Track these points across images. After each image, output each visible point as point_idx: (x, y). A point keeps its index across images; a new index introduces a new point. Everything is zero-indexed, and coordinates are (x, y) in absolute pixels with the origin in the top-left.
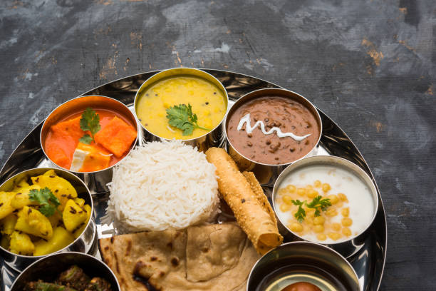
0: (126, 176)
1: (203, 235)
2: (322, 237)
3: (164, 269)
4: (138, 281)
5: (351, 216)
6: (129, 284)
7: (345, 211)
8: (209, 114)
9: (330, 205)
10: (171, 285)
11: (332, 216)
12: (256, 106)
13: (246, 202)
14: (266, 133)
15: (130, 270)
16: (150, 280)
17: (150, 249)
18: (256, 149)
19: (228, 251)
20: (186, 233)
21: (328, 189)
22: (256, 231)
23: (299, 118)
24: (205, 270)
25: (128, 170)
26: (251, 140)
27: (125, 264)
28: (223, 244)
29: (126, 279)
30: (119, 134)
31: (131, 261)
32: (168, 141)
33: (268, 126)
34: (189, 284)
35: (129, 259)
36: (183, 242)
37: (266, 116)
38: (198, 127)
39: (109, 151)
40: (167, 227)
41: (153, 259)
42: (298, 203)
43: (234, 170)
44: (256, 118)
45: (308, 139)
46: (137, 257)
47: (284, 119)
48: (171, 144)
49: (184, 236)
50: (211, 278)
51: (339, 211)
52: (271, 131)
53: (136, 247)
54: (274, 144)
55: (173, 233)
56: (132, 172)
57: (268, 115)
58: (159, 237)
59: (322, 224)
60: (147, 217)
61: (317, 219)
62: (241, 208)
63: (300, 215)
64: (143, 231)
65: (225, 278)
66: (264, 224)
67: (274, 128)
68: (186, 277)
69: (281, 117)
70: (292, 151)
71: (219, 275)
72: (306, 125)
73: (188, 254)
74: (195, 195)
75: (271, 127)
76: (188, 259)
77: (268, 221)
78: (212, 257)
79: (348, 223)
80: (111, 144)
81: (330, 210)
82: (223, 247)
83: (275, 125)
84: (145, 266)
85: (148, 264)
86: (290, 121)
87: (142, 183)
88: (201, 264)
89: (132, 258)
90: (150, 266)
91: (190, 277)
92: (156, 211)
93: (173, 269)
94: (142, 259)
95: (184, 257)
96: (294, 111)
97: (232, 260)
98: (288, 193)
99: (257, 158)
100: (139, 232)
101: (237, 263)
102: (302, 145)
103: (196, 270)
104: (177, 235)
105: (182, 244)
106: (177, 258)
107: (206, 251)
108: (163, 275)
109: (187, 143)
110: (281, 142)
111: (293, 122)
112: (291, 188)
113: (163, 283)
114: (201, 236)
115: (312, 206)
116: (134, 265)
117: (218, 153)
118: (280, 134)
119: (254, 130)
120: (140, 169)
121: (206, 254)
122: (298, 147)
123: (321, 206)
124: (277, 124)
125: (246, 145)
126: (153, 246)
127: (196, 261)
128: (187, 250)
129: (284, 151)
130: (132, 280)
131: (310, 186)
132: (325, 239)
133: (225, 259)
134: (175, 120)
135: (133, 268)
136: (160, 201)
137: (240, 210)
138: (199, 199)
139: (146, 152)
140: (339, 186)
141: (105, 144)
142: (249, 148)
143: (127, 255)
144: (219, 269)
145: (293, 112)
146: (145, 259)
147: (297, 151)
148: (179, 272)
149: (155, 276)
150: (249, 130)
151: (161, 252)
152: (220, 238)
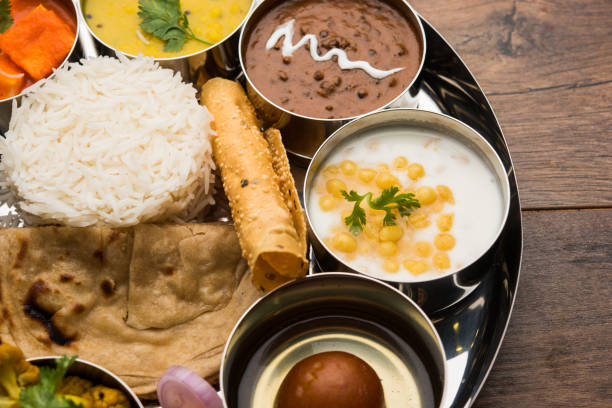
0: (36, 115)
1: (166, 241)
2: (392, 265)
3: (85, 299)
4: (33, 317)
5: (455, 231)
6: (16, 321)
7: (445, 220)
8: (220, 16)
9: (417, 205)
10: (97, 332)
11: (419, 227)
12: (309, 7)
13: (250, 185)
14: (316, 57)
15: (21, 296)
16: (53, 318)
17: (61, 259)
18: (292, 85)
19: (213, 276)
20: (133, 236)
21: (419, 173)
22: (254, 245)
23: (387, 35)
24: (162, 308)
25: (43, 106)
26: (287, 69)
27: (13, 284)
28: (203, 262)
29: (11, 311)
30: (41, 38)
31: (23, 278)
32: (131, 58)
33: (323, 46)
34: (128, 332)
35: (20, 275)
36: (125, 252)
37: (324, 26)
38: (193, 38)
39: (20, 69)
40: (95, 221)
41: (65, 279)
42: (353, 196)
43: (243, 123)
44: (305, 28)
45: (396, 77)
46: (37, 272)
47: (357, 35)
48: (134, 65)
49: (126, 240)
50: (173, 324)
51: (434, 219)
52: (328, 55)
53: (37, 254)
54: (330, 79)
55: (107, 232)
56: (50, 111)
57: (329, 25)
58: (79, 239)
59: (396, 241)
60: (60, 199)
61: (386, 231)
62: (238, 197)
63: (357, 220)
64: (49, 225)
65: (200, 326)
66: (271, 232)
67: (335, 51)
68: (125, 319)
69: (352, 31)
70: (362, 96)
71: (189, 321)
72: (396, 50)
73: (132, 275)
74: (159, 163)
75: (329, 48)
76: (132, 284)
77: (282, 226)
78: (180, 286)
79: (446, 244)
80: (25, 56)
81: (417, 215)
82: (204, 268)
83: (338, 46)
84: (48, 290)
85: (53, 286)
86: (368, 40)
87: (65, 131)
88: (157, 296)
89: (27, 273)
90: (57, 292)
91: (133, 319)
92: (78, 188)
93: (103, 299)
94: (44, 276)
95: (124, 279)
96: (380, 22)
97: (218, 295)
98: (341, 177)
99: (291, 104)
100: (45, 225)
101: (226, 301)
102: (384, 87)
103: (144, 307)
104: (113, 238)
105: (122, 255)
106: (112, 281)
107: (169, 272)
108: (80, 310)
109: (165, 65)
110: (344, 78)
111: (373, 42)
112: (348, 167)
113: (82, 325)
114: (161, 243)
115: (379, 205)
116: (29, 286)
117: (222, 90)
118: (345, 62)
119: (297, 51)
120: (66, 106)
121: (168, 279)
122: (373, 90)
123: (398, 206)
124: (342, 43)
125: (276, 78)
126: (68, 254)
127: (148, 289)
128: (131, 269)
129: (346, 94)
130: (22, 314)
131: (386, 167)
132: (395, 270)
133: (205, 290)
134: (153, 22)
135: (26, 291)
136: (89, 170)
137: (237, 201)
138: (163, 173)
139: (85, 75)
140: (440, 170)
141: (14, 55)
142: (281, 83)
143: (17, 266)
144: (192, 309)
145: (378, 24)
146: (50, 278)
147: (372, 97)
148: (113, 308)
149: (65, 311)
150: (288, 49)
151: (82, 267)
152: (198, 250)
